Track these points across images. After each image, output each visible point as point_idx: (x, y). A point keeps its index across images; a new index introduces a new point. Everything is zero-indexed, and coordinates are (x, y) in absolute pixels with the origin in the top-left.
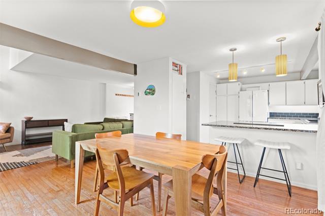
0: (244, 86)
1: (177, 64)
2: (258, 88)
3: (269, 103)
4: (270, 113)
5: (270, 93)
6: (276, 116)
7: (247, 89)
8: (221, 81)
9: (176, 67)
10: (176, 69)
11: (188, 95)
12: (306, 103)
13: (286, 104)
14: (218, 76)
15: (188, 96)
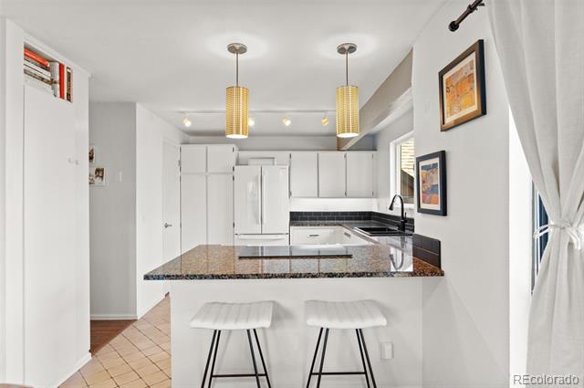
0: (243, 154)
1: (52, 61)
2: (270, 161)
3: (290, 194)
4: (292, 213)
5: (292, 171)
6: (302, 219)
7: (251, 162)
8: (192, 138)
9: (47, 69)
10: (46, 75)
11: (98, 170)
12: (348, 193)
13: (318, 197)
14: (188, 124)
15: (100, 173)
